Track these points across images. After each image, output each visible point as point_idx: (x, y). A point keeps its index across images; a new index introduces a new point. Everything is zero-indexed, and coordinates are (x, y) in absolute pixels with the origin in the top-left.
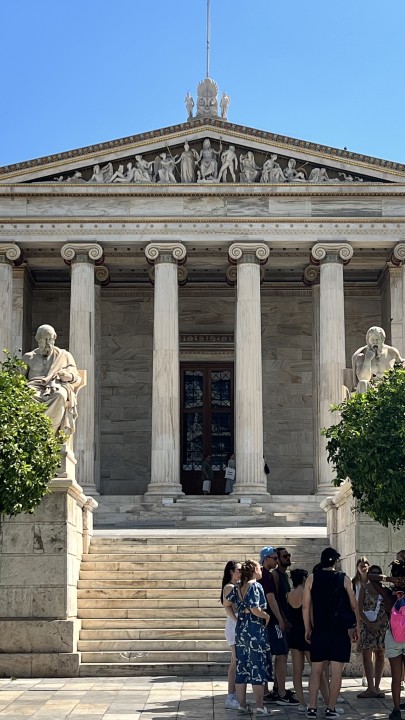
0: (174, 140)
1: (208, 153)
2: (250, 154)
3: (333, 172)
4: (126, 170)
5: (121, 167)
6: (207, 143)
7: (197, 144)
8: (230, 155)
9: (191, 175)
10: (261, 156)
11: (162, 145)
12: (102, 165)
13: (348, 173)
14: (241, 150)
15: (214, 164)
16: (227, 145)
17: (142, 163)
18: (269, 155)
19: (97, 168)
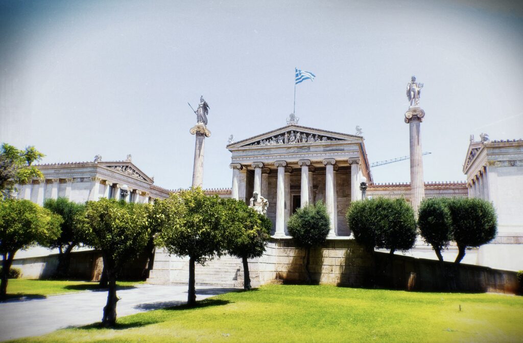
0: (282, 131)
1: (292, 134)
2: (304, 134)
3: (329, 138)
4: (269, 141)
5: (268, 141)
6: (292, 132)
7: (289, 132)
8: (298, 134)
9: (287, 141)
10: (308, 135)
11: (279, 133)
12: (263, 140)
13: (334, 138)
14: (302, 133)
15: (294, 137)
16: (297, 132)
17: (274, 139)
18: (310, 134)
19: (261, 141)
